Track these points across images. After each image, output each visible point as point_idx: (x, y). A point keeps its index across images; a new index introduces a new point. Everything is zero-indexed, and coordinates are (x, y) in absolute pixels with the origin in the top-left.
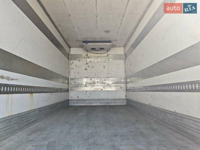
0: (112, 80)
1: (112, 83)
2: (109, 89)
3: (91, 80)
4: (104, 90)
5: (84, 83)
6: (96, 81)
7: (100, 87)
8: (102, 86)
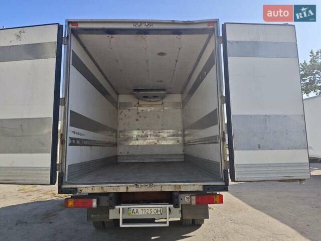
0: (168, 132)
1: (168, 136)
2: (164, 143)
3: (143, 132)
4: (158, 144)
5: (135, 136)
6: (149, 133)
7: (154, 140)
8: (155, 139)
